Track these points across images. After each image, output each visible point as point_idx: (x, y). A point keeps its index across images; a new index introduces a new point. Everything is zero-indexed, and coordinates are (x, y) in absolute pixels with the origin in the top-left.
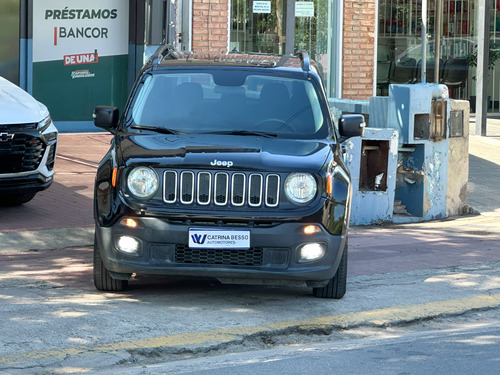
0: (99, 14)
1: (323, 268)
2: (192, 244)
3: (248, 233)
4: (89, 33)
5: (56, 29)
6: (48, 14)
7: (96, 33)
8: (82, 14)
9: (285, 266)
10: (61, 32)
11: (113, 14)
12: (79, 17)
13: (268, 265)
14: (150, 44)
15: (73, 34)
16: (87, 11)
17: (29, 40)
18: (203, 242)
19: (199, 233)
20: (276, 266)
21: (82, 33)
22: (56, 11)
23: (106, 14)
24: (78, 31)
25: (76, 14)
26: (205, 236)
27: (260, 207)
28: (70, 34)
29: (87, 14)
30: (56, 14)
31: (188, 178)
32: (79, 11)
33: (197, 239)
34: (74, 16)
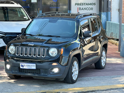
0: (90, 4)
1: (59, 75)
2: (21, 67)
3: (35, 65)
4: (88, 9)
5: (78, 8)
6: (76, 4)
7: (90, 9)
8: (85, 4)
9: (47, 74)
10: (79, 9)
11: (95, 4)
12: (85, 5)
13: (42, 74)
14: (103, 12)
15: (83, 9)
16: (87, 3)
17: (70, 11)
18: (24, 67)
19: (23, 64)
20: (45, 74)
21: (85, 9)
22: (78, 3)
23: (92, 4)
24: (84, 8)
25: (84, 4)
26: (24, 65)
27: (40, 57)
28: (82, 9)
29: (87, 4)
30: (78, 4)
31: (22, 49)
32: (85, 3)
33: (22, 66)
34: (83, 5)
